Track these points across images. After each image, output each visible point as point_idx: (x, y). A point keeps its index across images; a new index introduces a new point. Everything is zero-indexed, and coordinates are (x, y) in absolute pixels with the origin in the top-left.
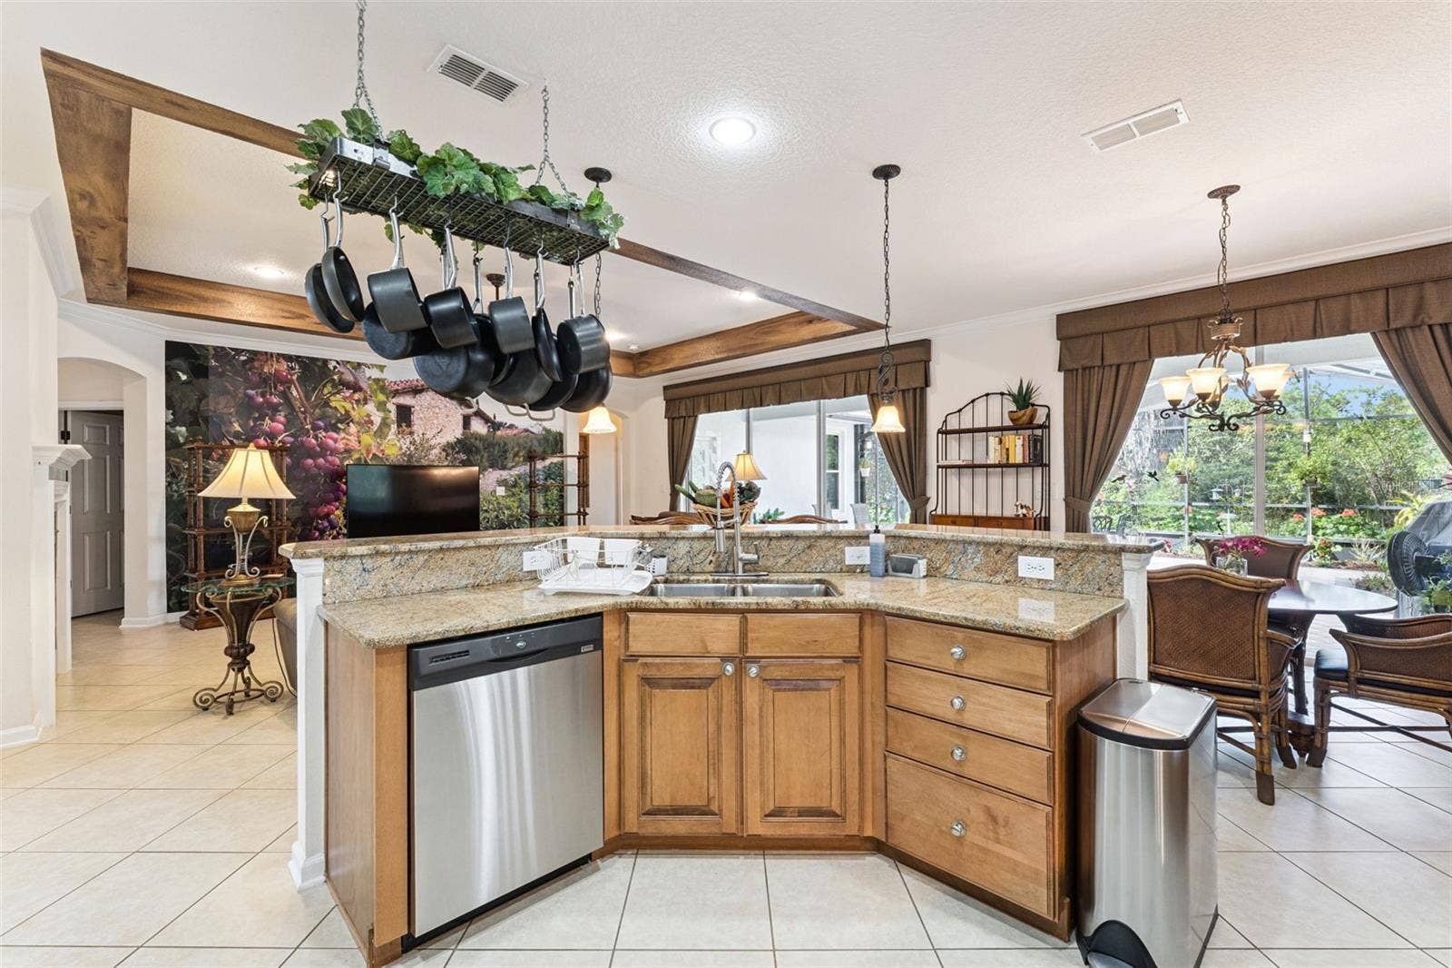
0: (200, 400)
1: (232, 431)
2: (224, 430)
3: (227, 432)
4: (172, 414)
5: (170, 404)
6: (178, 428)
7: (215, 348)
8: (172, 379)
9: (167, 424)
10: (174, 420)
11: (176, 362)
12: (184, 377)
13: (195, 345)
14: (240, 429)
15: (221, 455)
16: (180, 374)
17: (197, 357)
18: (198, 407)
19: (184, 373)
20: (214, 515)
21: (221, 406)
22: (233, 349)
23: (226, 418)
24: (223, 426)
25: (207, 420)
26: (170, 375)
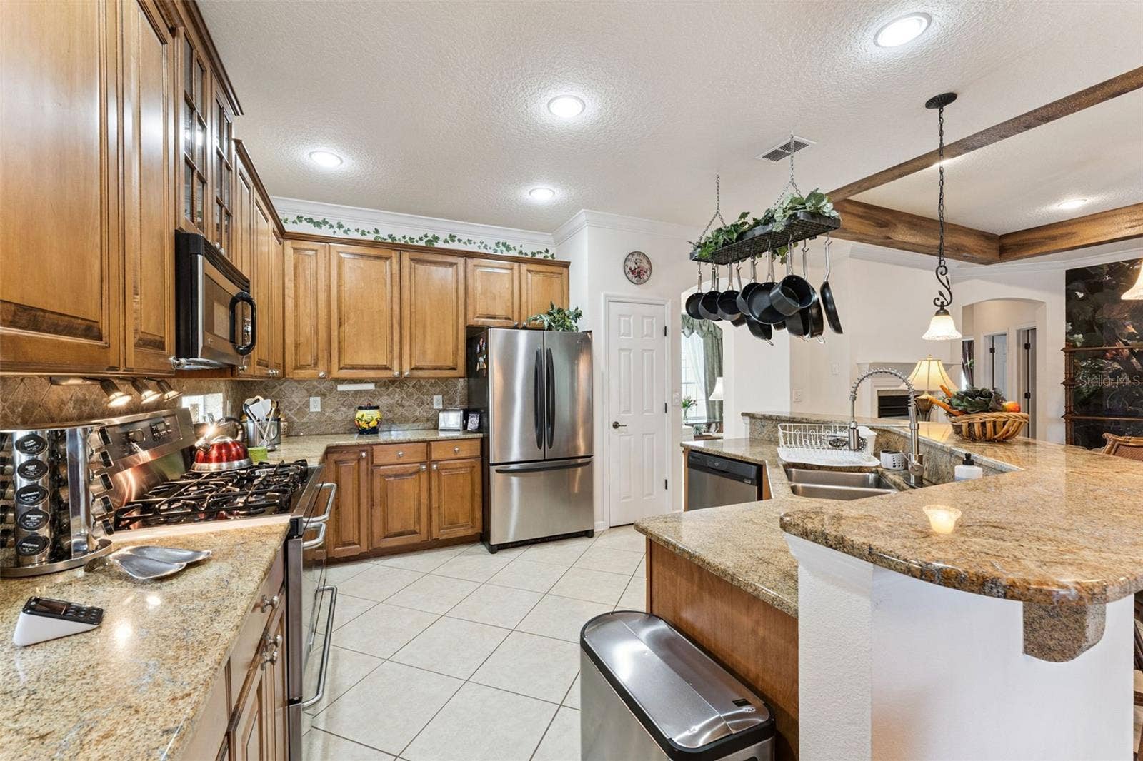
0: (1095, 311)
1: (1126, 333)
2: (1117, 332)
3: (1120, 334)
4: (1071, 325)
5: (1069, 317)
6: (1076, 336)
7: (1109, 265)
8: (1071, 299)
9: (1067, 333)
10: (1073, 330)
11: (1075, 284)
12: (1081, 295)
13: (1088, 267)
14: (1134, 331)
15: (1115, 355)
16: (1078, 293)
17: (1093, 277)
18: (1094, 317)
19: (1081, 292)
20: (1108, 405)
21: (1114, 313)
22: (1126, 262)
23: (1120, 323)
24: (1116, 329)
25: (1102, 327)
26: (1070, 296)
